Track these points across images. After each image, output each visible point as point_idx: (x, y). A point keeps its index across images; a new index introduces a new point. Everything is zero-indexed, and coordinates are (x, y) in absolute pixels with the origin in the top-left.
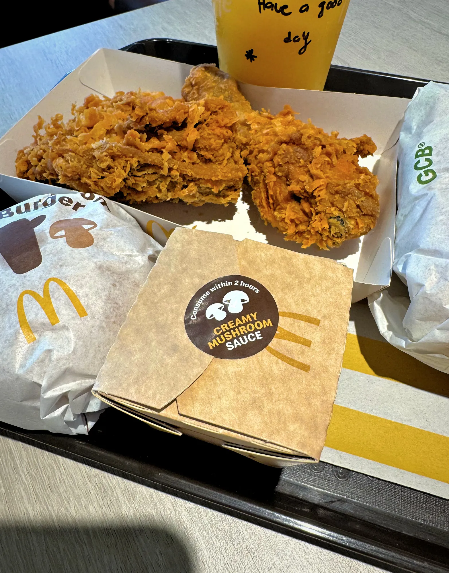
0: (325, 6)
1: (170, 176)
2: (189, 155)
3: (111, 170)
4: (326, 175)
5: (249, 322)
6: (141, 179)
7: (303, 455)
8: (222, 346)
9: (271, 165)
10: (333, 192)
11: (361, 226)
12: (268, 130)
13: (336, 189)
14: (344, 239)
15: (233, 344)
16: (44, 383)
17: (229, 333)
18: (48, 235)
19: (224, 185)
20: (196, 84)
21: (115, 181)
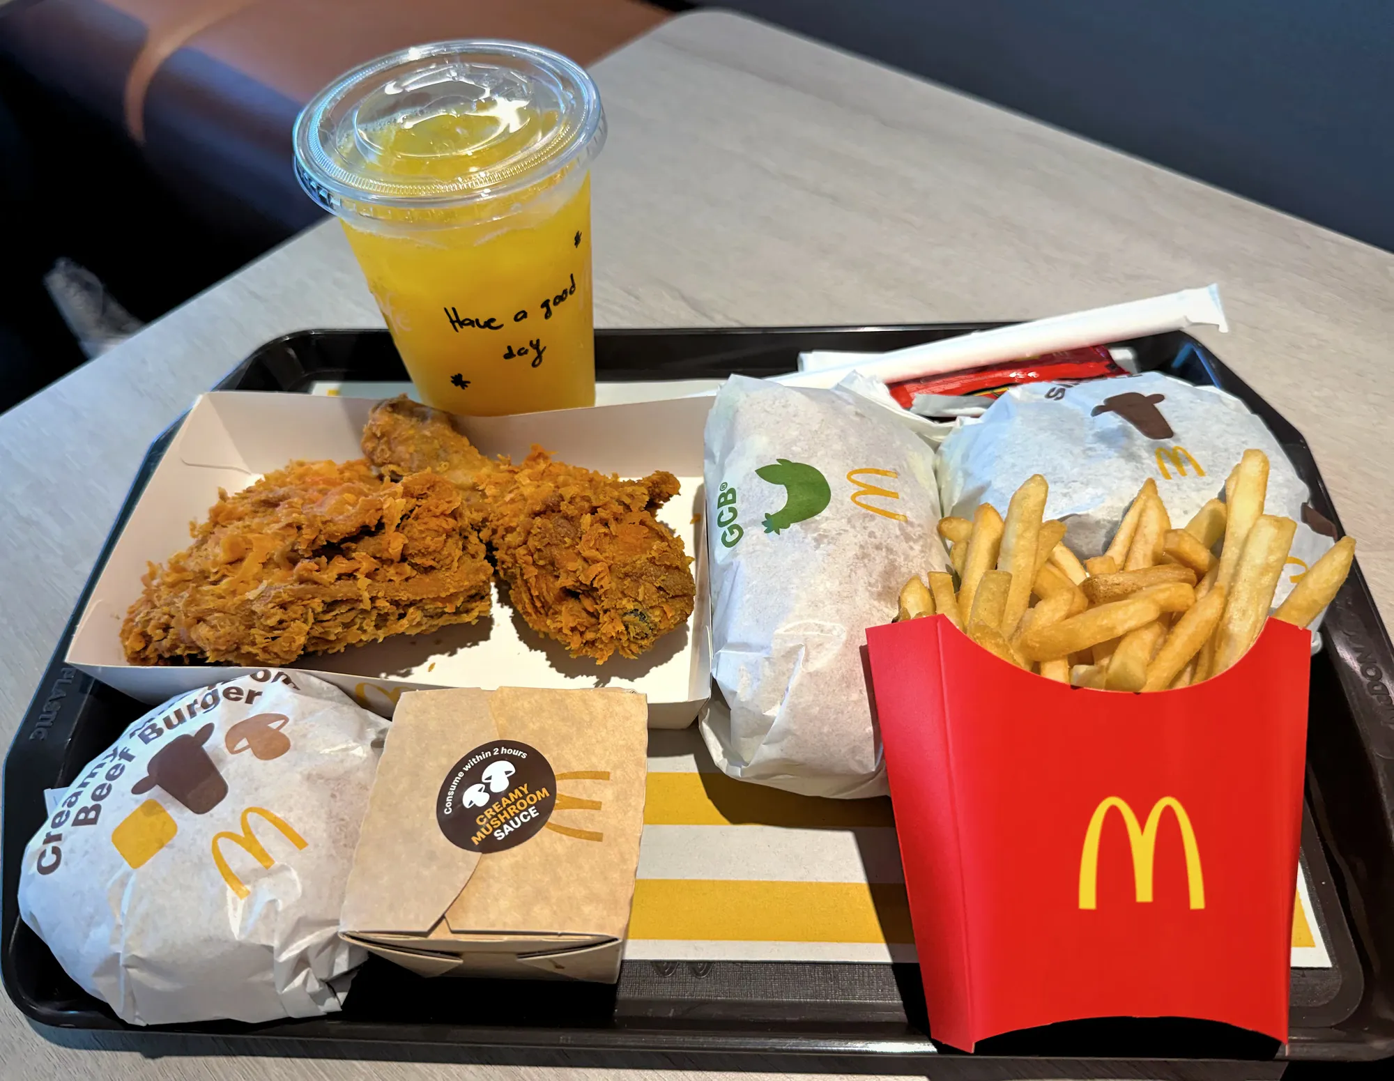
0: (551, 304)
1: (375, 607)
2: (398, 570)
3: (285, 625)
4: (604, 555)
5: (519, 798)
6: (331, 623)
7: (605, 939)
8: (491, 837)
9: (525, 552)
10: (621, 576)
11: (670, 615)
12: (512, 495)
13: (623, 570)
14: (652, 639)
15: (503, 831)
16: (276, 944)
17: (495, 819)
18: (226, 750)
19: (462, 599)
20: (383, 435)
21: (294, 642)
